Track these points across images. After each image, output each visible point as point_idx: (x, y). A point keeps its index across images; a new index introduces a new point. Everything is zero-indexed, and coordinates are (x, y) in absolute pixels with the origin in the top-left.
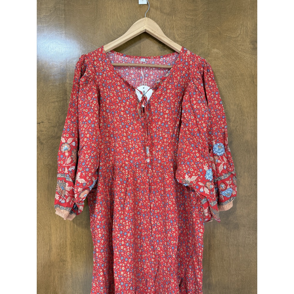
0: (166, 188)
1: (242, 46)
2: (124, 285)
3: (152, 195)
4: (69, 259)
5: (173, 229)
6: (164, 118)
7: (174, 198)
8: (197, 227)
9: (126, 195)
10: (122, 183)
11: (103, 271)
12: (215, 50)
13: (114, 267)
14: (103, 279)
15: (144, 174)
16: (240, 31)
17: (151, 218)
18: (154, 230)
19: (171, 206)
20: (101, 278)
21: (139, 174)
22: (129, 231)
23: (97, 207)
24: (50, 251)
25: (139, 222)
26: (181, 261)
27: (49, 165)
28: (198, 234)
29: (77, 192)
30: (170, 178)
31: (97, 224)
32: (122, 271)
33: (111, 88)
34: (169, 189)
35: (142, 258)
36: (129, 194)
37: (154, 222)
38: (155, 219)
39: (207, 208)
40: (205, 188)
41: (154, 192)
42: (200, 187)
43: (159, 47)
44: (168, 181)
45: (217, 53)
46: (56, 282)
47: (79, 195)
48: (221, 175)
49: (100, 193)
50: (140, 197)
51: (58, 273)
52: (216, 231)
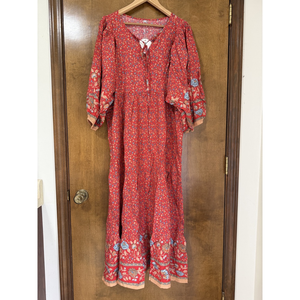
0: (159, 107)
1: (213, 14)
2: (131, 169)
3: (150, 114)
4: (92, 160)
5: (163, 133)
6: (159, 61)
7: (164, 114)
8: (178, 134)
9: (132, 112)
10: (130, 104)
11: (117, 161)
12: (194, 16)
13: (125, 157)
14: (117, 166)
15: (145, 100)
16: (212, 3)
17: (149, 130)
18: (151, 137)
19: (162, 119)
20: (116, 166)
21: (141, 100)
22: (135, 135)
23: (113, 119)
24: (79, 154)
25: (141, 133)
26: (168, 161)
27: (79, 93)
28: (179, 138)
29: (102, 104)
30: (161, 101)
31: (114, 130)
32: (130, 159)
33: (123, 39)
34: (161, 108)
35: (142, 158)
36: (135, 112)
37: (151, 132)
38: (151, 130)
39: (185, 118)
40: (184, 104)
41: (151, 113)
42: (181, 104)
43: (156, 13)
44: (160, 103)
45: (195, 18)
46: (84, 176)
47: (103, 106)
48: (195, 100)
49: (116, 110)
50: (142, 116)
51: (85, 169)
52: (192, 142)
